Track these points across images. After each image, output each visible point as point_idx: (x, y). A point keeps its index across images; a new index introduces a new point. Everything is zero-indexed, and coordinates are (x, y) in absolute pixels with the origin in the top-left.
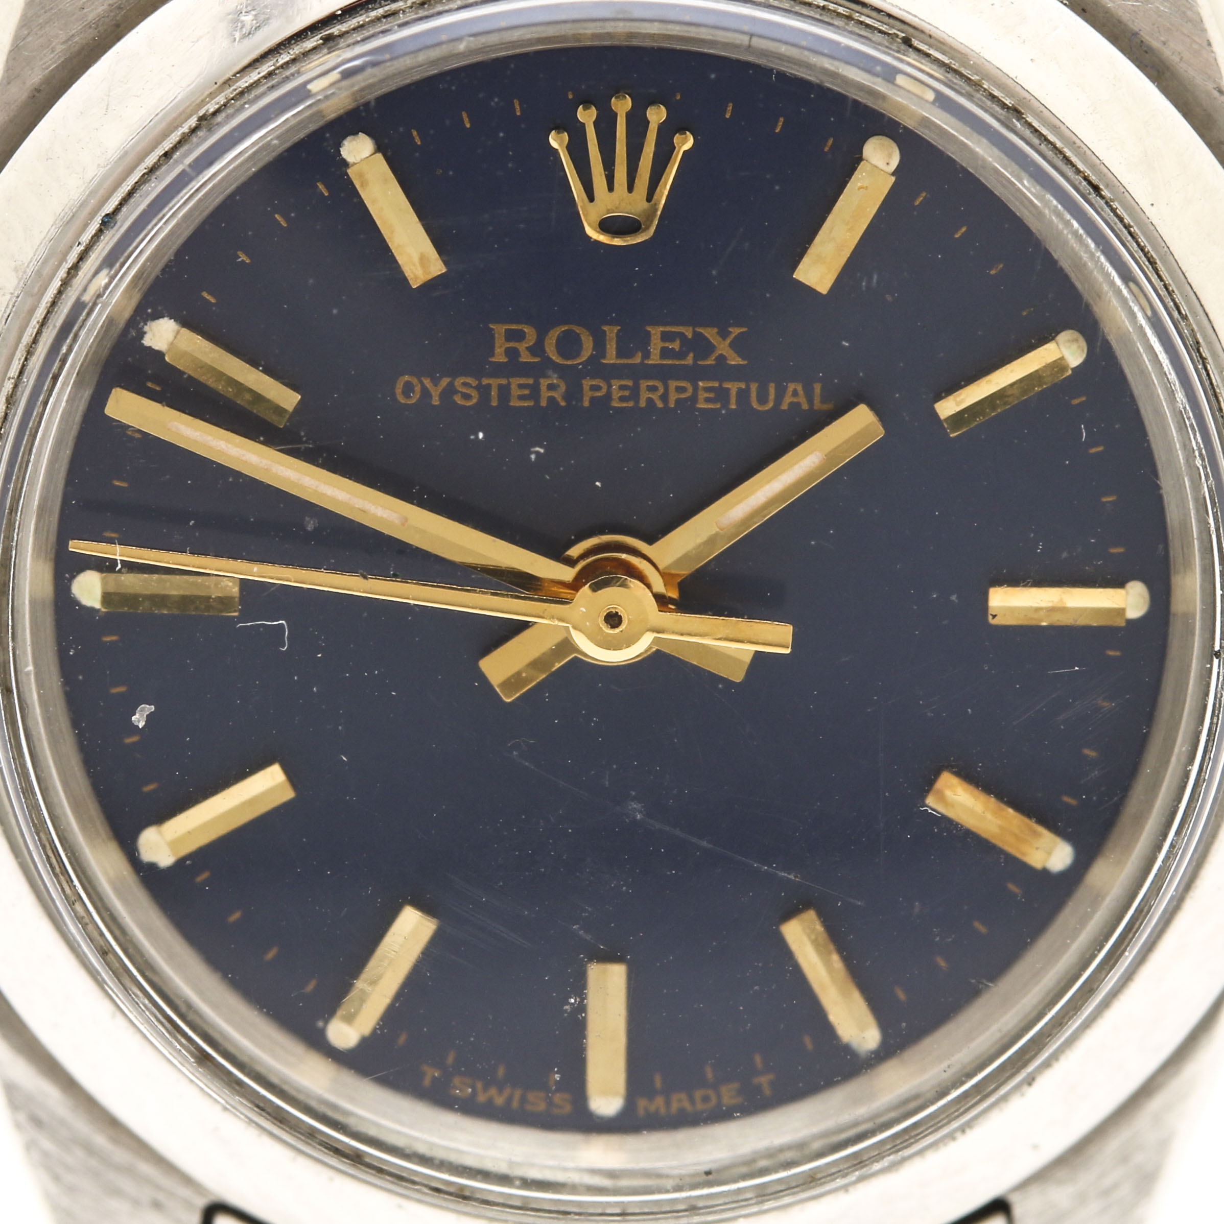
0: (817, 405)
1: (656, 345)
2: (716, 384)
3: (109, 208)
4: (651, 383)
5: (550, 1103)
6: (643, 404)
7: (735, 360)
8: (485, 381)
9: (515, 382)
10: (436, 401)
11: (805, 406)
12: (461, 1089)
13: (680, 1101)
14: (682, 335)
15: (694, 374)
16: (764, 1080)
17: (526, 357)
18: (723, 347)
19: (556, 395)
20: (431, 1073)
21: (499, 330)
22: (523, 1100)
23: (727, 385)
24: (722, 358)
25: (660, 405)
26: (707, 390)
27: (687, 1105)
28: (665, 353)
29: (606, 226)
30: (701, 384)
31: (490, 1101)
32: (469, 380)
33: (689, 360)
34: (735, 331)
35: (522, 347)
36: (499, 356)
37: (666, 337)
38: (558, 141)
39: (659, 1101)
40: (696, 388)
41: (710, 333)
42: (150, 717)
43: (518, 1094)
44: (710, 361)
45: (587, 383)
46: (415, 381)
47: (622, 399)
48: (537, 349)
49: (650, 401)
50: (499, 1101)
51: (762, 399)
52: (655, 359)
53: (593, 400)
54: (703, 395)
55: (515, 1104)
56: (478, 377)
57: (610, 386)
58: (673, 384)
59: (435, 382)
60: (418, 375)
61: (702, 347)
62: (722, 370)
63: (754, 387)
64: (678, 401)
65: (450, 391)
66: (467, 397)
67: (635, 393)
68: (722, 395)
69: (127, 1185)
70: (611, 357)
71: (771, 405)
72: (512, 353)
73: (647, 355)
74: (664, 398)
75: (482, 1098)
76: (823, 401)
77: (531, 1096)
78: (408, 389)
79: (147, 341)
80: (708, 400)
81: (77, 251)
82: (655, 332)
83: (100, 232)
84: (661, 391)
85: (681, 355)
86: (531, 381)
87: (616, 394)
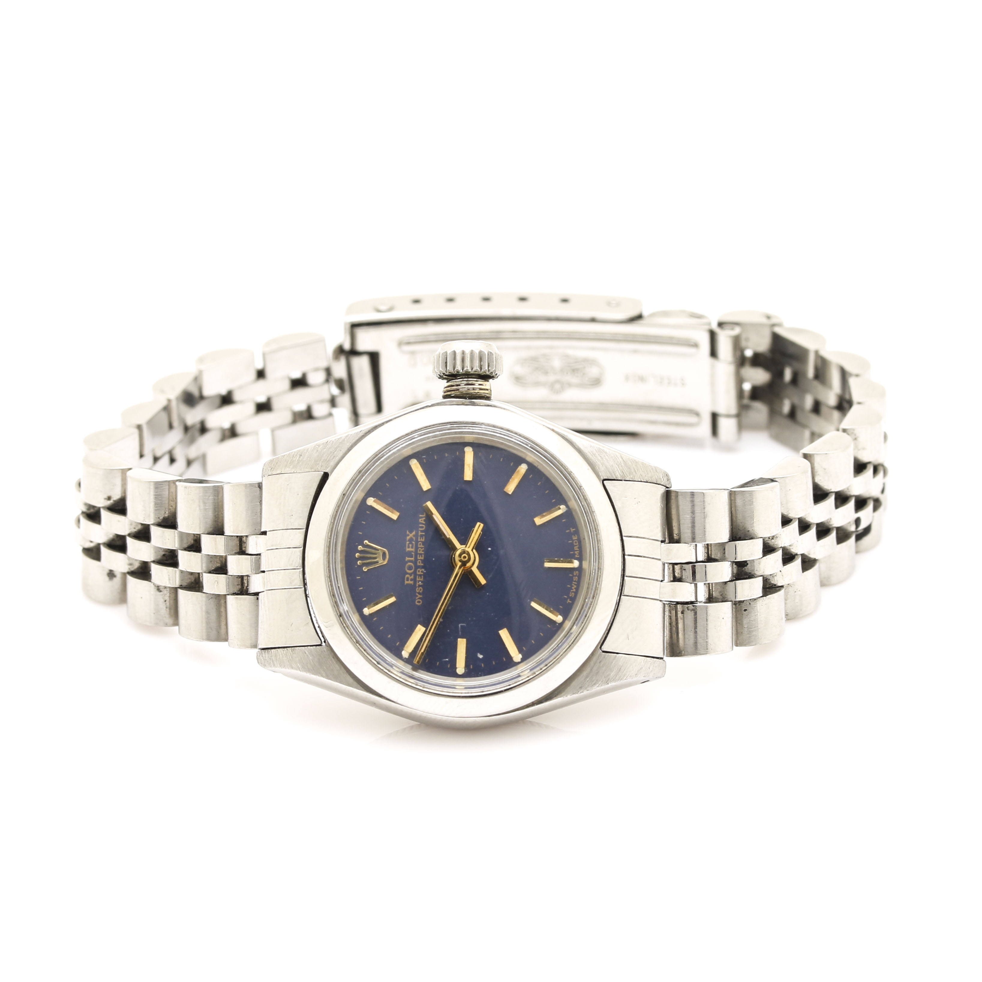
0: (424, 516)
1: (410, 549)
2: (419, 537)
3: (376, 663)
4: (418, 551)
5: (576, 576)
6: (423, 553)
7: (414, 533)
8: (417, 586)
9: (418, 579)
10: (421, 596)
11: (424, 518)
12: (572, 595)
13: (576, 548)
14: (409, 544)
15: (417, 542)
16: (572, 530)
17: (412, 577)
18: (411, 535)
19: (421, 570)
20: (569, 601)
21: (406, 582)
22: (575, 581)
23: (419, 535)
24: (414, 536)
25: (423, 549)
26: (420, 539)
27: (577, 547)
28: (412, 548)
29: (384, 559)
30: (419, 540)
31: (575, 588)
32: (417, 589)
33: (414, 542)
34: (408, 533)
35: (410, 578)
36: (412, 582)
37: (409, 547)
38: (365, 569)
39: (576, 552)
40: (420, 541)
41: (408, 538)
42: (481, 654)
43: (574, 583)
44: (414, 538)
45: (418, 564)
46: (417, 601)
47: (422, 557)
48: (411, 574)
49: (423, 551)
50: (575, 586)
51: (422, 527)
52: (413, 550)
53: (422, 563)
54: (422, 540)
55: (576, 583)
56: (416, 587)
57: (419, 560)
58: (419, 546)
59: (417, 596)
60: (415, 600)
61: (411, 540)
62: (416, 536)
63: (420, 529)
64: (423, 545)
65: (419, 593)
66: (421, 590)
67: (421, 554)
68: (422, 536)
69: (595, 668)
70: (413, 559)
71: (424, 526)
72: (411, 580)
73: (412, 552)
74: (422, 548)
75: (574, 590)
76: (424, 515)
77: (574, 580)
78: (419, 602)
79: (407, 657)
80: (422, 539)
81: (385, 670)
82: (408, 549)
83: (381, 665)
84: (420, 549)
85: (412, 544)
86: (417, 576)
87: (421, 558)
